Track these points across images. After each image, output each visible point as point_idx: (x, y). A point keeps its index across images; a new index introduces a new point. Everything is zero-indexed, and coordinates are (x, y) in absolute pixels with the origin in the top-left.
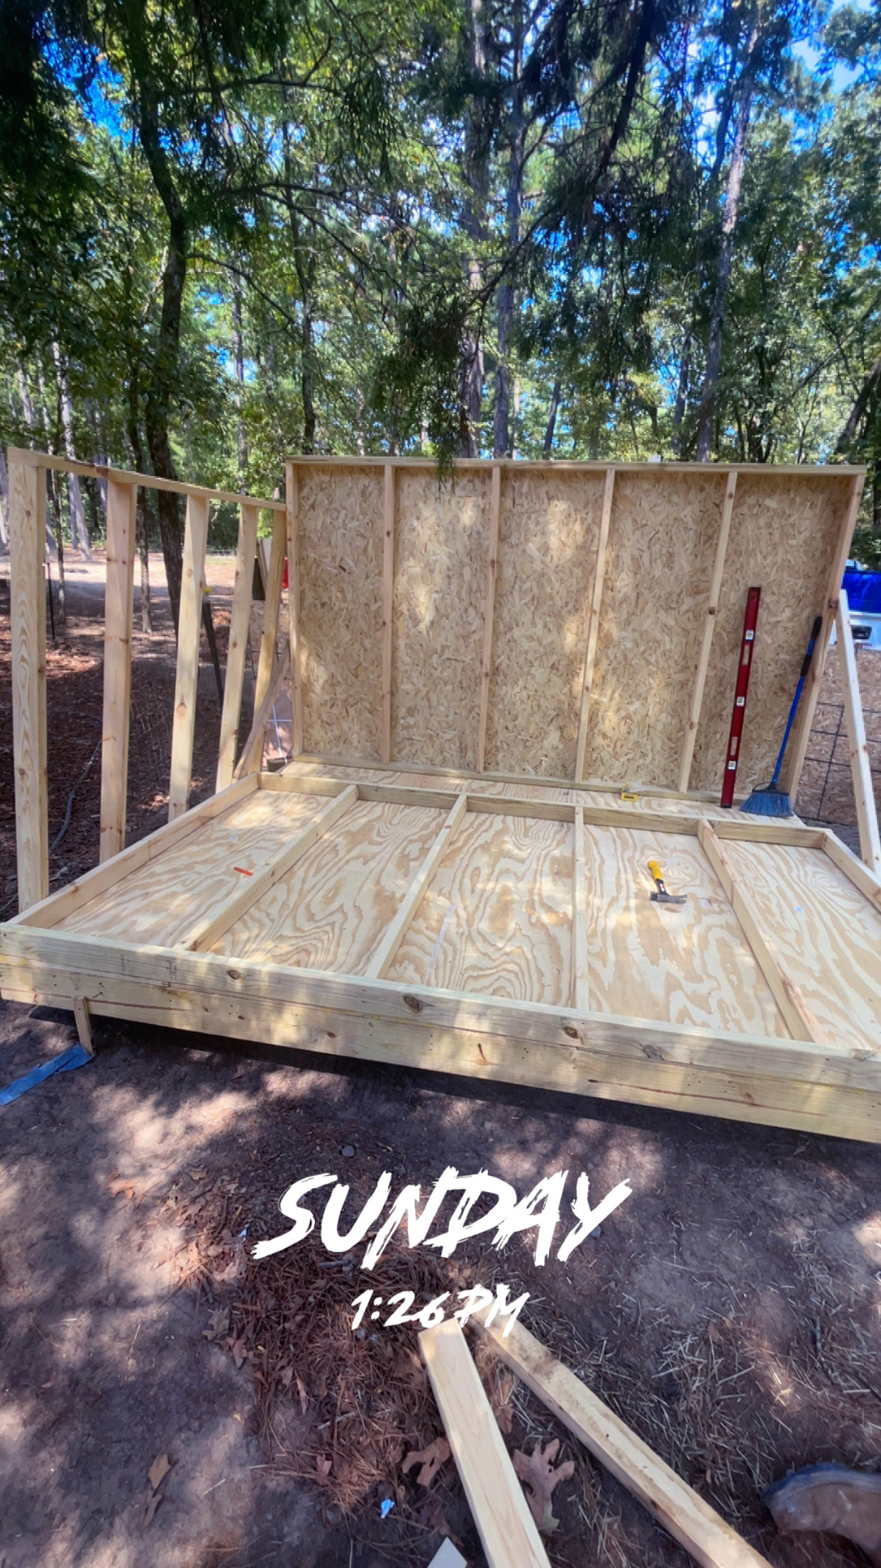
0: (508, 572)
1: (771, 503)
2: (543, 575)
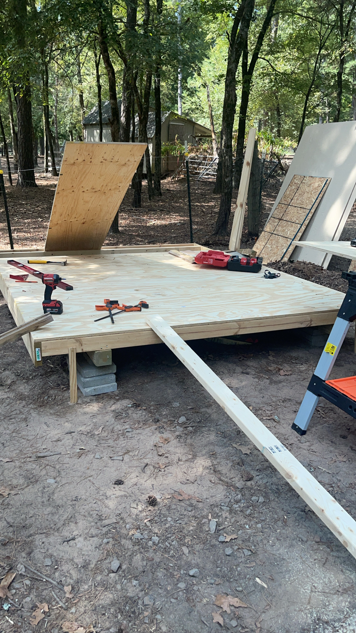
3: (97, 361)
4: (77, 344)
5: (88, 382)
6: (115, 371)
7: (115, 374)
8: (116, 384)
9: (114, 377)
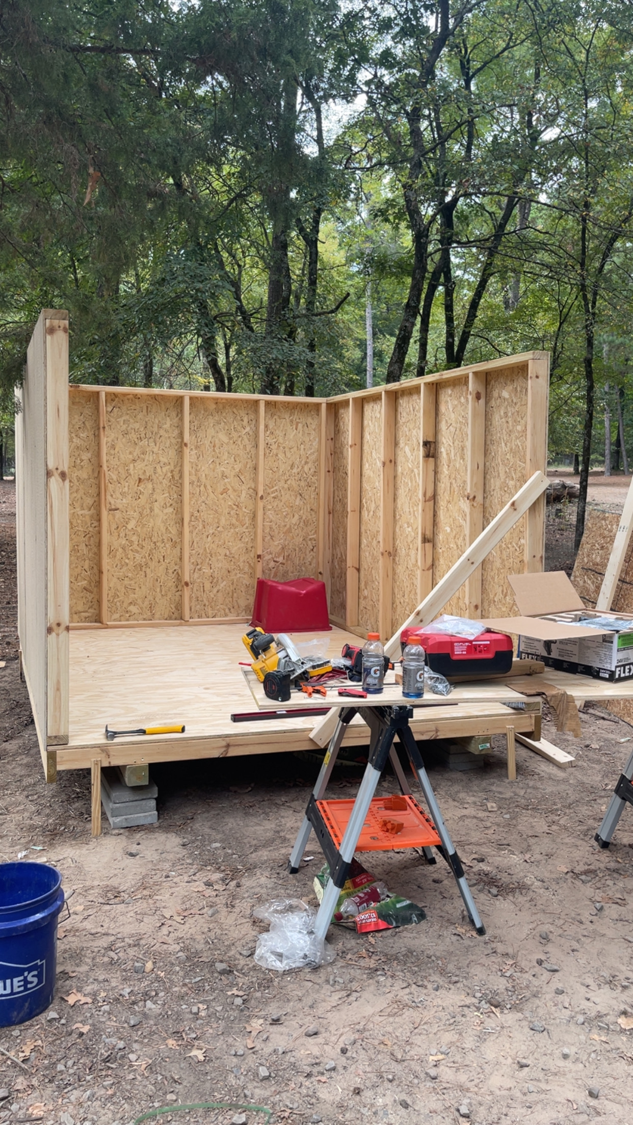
0: (400, 469)
1: (505, 394)
2: (413, 471)
3: (130, 780)
4: (104, 755)
5: (117, 808)
6: (156, 796)
7: (156, 799)
8: (156, 812)
9: (153, 803)
